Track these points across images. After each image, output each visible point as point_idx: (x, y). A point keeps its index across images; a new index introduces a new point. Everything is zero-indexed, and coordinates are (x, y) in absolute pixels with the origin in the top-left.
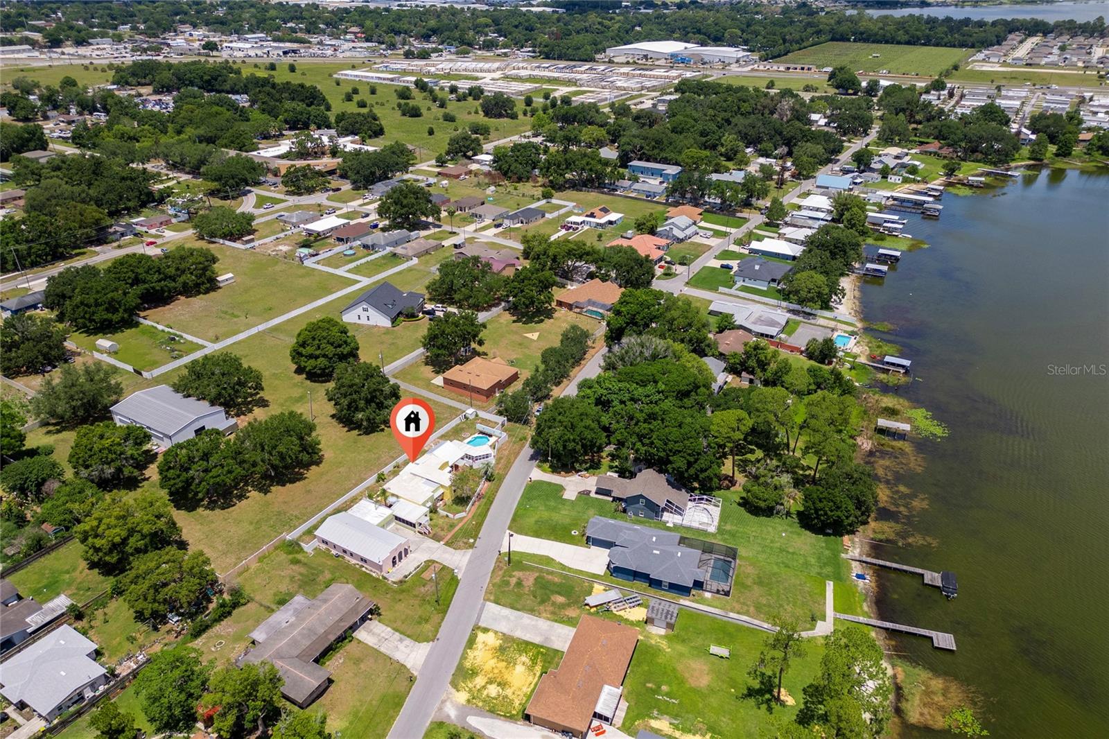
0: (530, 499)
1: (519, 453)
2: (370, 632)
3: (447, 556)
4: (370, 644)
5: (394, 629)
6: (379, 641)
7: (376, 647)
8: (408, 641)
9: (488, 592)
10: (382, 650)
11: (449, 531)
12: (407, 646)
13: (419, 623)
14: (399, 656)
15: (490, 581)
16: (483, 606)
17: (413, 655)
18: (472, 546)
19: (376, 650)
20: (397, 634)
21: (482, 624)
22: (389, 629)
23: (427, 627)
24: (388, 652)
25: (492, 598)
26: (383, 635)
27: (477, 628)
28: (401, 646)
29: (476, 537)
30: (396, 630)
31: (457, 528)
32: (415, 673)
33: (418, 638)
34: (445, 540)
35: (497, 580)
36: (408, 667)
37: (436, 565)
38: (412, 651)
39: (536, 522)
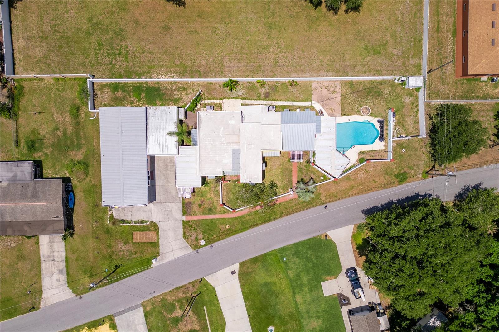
0: (296, 254)
1: (371, 190)
2: (51, 242)
3: (171, 234)
4: (41, 253)
5: (66, 257)
6: (49, 256)
7: (42, 259)
8: (63, 278)
9: (152, 301)
10: (43, 266)
11: (204, 213)
12: (58, 280)
13: (85, 272)
14: (46, 282)
15: (165, 294)
16: (136, 307)
17: (54, 291)
18: (196, 247)
19: (40, 260)
20: (64, 264)
21: (117, 320)
22: (64, 254)
23: (87, 281)
24: (44, 272)
25: (148, 308)
26: (56, 254)
27: (111, 319)
28: (56, 276)
29: (209, 242)
30: (67, 260)
31: (212, 217)
32: (42, 305)
33: (72, 283)
34: (190, 218)
35: (169, 299)
36: (43, 296)
37: (155, 235)
38: (57, 287)
39: (266, 284)
